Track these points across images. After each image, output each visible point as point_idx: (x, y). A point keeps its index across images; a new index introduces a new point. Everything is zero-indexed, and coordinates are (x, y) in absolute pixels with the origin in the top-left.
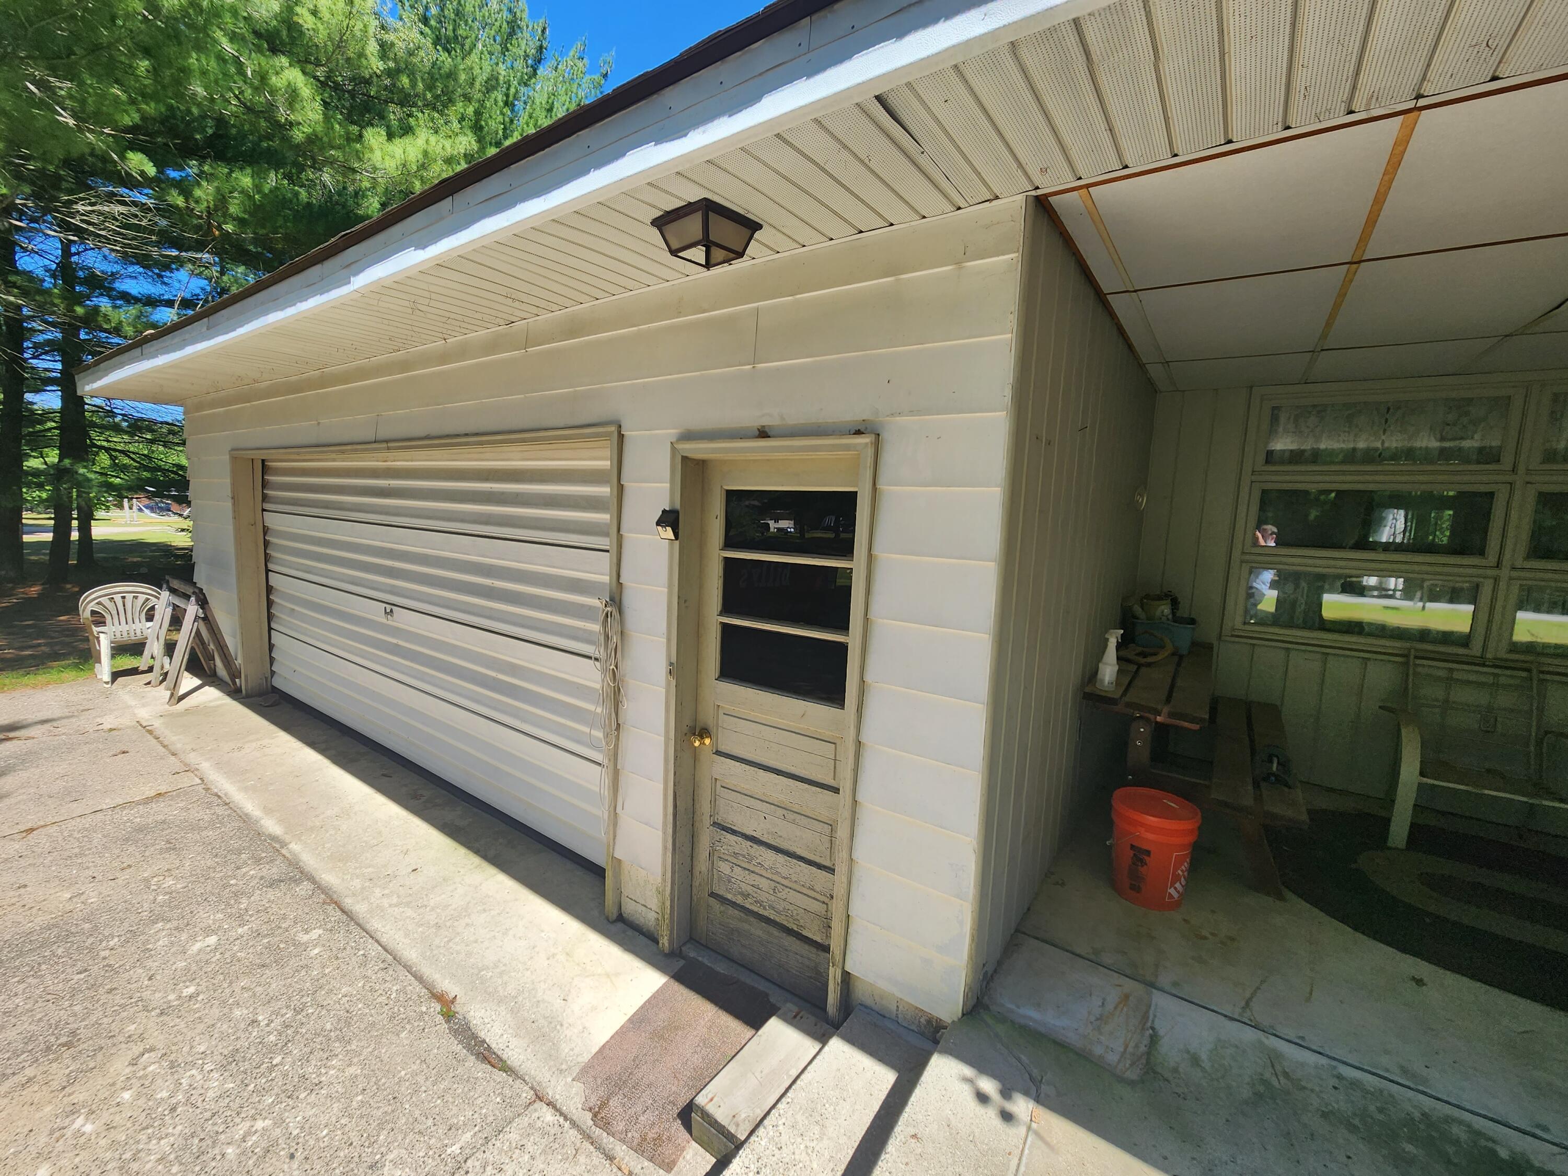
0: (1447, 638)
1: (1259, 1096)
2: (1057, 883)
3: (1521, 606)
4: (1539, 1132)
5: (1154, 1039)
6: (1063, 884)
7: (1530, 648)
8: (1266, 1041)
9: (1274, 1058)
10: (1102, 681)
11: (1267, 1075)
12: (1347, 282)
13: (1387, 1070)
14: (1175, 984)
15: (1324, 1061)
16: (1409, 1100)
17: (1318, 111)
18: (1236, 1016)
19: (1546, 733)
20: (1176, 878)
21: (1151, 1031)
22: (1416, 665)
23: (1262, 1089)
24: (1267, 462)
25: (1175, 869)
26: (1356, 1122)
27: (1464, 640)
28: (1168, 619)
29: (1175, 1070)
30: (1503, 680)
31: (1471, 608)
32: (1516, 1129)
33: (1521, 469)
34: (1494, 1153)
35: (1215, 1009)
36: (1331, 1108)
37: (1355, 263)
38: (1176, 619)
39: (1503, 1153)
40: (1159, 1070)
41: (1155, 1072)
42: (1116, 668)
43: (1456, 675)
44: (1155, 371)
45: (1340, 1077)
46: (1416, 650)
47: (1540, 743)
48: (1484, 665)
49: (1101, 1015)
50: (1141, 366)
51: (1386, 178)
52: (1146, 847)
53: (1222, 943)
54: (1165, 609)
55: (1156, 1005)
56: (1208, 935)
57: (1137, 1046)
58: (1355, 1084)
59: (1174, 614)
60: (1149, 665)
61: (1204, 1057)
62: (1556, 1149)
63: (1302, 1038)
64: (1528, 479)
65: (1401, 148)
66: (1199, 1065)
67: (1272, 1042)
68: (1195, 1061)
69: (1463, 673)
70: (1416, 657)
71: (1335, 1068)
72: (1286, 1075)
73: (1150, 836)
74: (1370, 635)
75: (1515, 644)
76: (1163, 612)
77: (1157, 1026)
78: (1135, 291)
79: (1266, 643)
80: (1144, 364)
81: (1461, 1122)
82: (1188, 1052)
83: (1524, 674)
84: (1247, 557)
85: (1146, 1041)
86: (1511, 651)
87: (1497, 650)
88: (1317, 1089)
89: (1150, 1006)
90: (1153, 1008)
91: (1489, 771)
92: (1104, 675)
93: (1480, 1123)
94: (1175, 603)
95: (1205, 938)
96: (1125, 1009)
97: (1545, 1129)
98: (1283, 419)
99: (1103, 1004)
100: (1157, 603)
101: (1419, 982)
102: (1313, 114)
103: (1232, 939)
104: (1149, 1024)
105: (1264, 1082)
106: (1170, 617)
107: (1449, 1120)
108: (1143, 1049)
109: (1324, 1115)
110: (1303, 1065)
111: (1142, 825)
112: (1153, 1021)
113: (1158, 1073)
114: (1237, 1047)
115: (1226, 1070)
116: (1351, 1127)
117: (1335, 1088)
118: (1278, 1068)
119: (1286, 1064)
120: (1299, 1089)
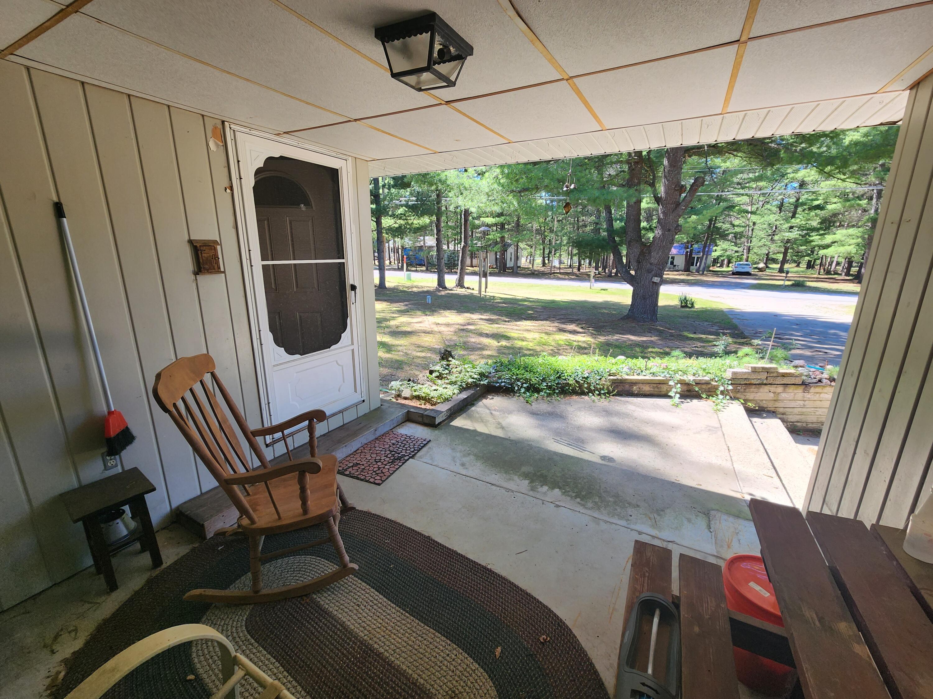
1: (663, 510)
5: (709, 527)
8: (658, 532)
9: (655, 525)
11: (658, 518)
13: (605, 525)
15: (632, 527)
16: (602, 515)
18: (670, 543)
21: (711, 531)
23: (662, 513)
26: (627, 505)
29: (697, 516)
34: (582, 501)
36: (635, 509)
39: (579, 500)
40: (704, 516)
41: (705, 514)
45: (627, 520)
49: (737, 535)
55: (712, 544)
57: (715, 523)
58: (621, 518)
61: (686, 523)
66: (688, 519)
67: (653, 533)
68: (689, 520)
71: (628, 524)
72: (650, 518)
77: (709, 533)
81: (586, 509)
82: (693, 523)
85: (712, 526)
88: (639, 515)
89: (715, 543)
96: (727, 540)
99: (738, 541)
104: (713, 534)
105: (659, 515)
107: (590, 509)
108: (712, 522)
109: (638, 506)
110: (643, 523)
112: (712, 535)
113: (703, 514)
114: (671, 530)
115: (676, 518)
116: (629, 504)
117: (631, 516)
118: (654, 521)
119: (650, 523)
120: (646, 514)
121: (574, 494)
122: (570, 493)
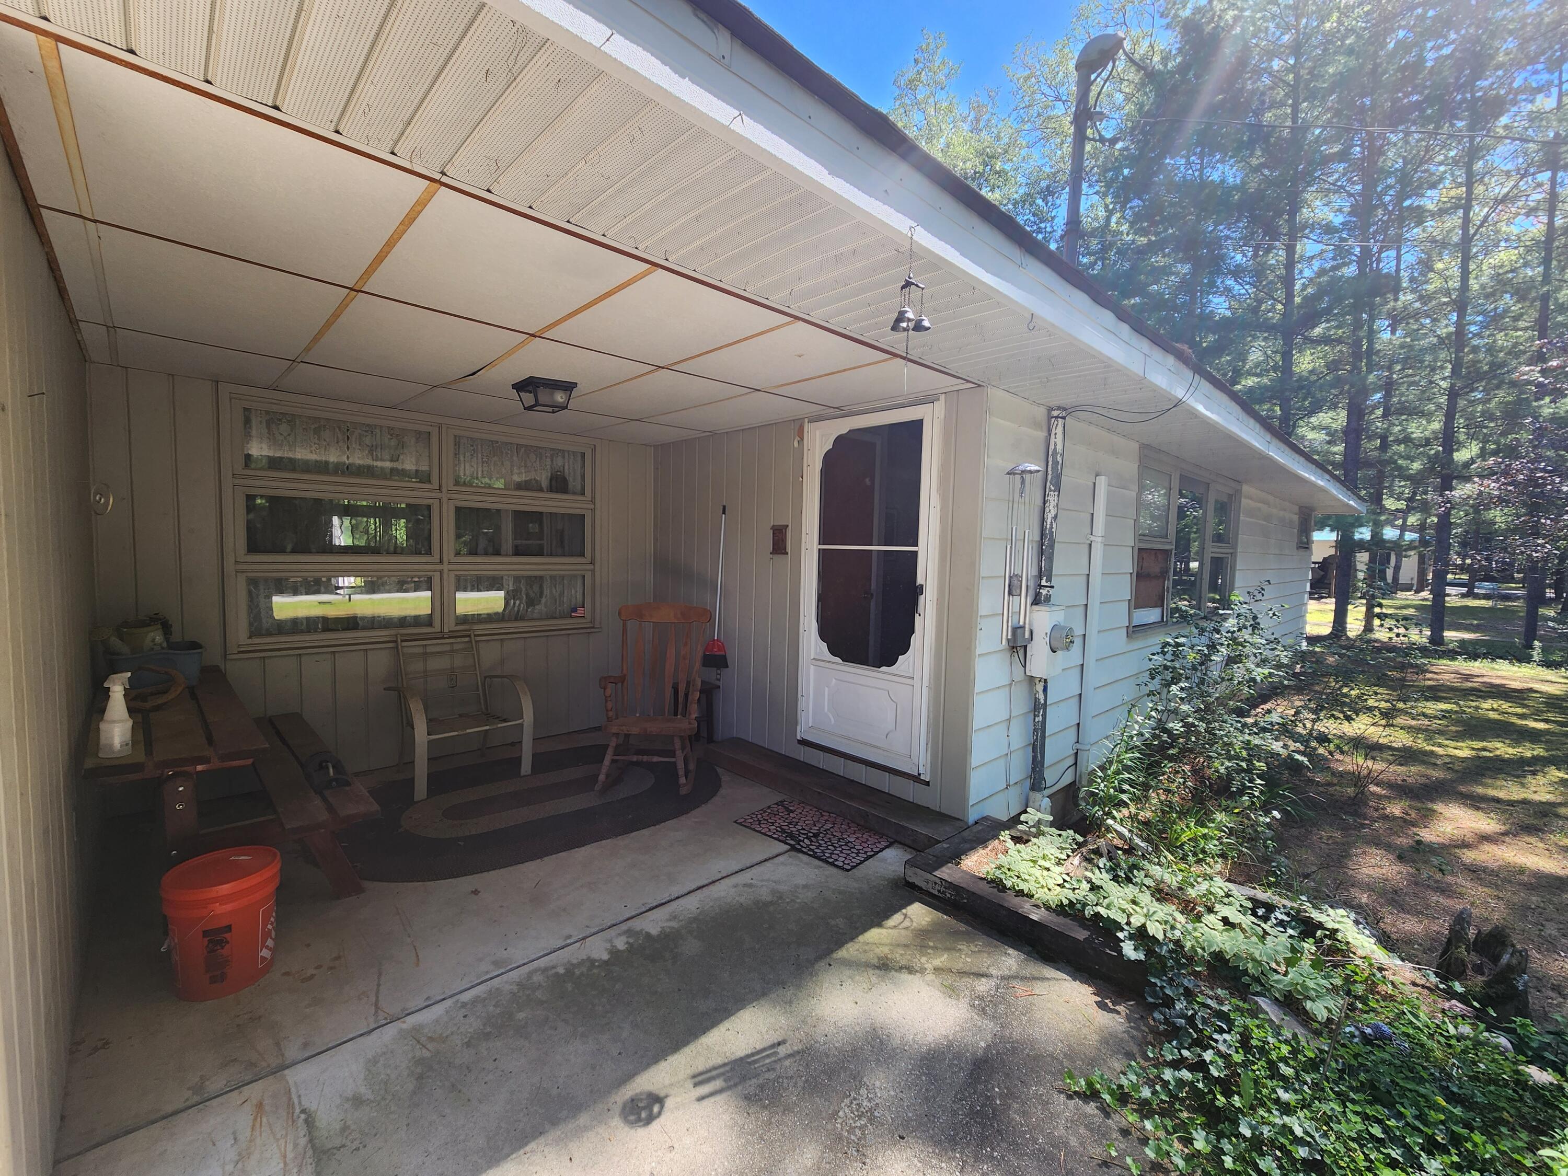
0: (417, 621)
1: (420, 1077)
2: (96, 1049)
3: (458, 590)
4: (569, 941)
5: (309, 1120)
6: (106, 1044)
7: (465, 620)
8: (404, 1026)
9: (416, 1035)
10: (111, 746)
11: (418, 1054)
12: (343, 305)
13: (487, 972)
14: (305, 1045)
15: (448, 1003)
16: (506, 982)
17: (370, 135)
18: (373, 1026)
19: (485, 678)
20: (267, 935)
21: (303, 1116)
22: (402, 647)
23: (419, 1070)
24: (247, 465)
25: (264, 926)
26: (488, 1029)
27: (428, 620)
28: (163, 648)
29: (344, 1129)
30: (456, 647)
31: (429, 593)
32: (559, 949)
33: (444, 489)
34: (557, 974)
35: (351, 1036)
36: (469, 1035)
37: (355, 290)
38: (172, 646)
39: (561, 970)
40: (328, 1145)
41: (324, 1152)
42: (130, 723)
43: (429, 650)
44: (92, 334)
45: (464, 1005)
46: (402, 635)
47: (483, 685)
48: (443, 638)
49: (240, 1154)
50: (73, 323)
51: (401, 227)
52: (225, 923)
53: (331, 968)
54: (156, 636)
55: (295, 1083)
56: (314, 972)
57: (296, 1146)
58: (476, 1001)
59: (167, 640)
60: (158, 708)
61: (363, 1090)
62: (578, 944)
63: (428, 998)
64: (449, 496)
65: (419, 208)
66: (362, 1103)
67: (411, 1021)
68: (357, 1101)
69: (434, 647)
70: (402, 641)
71: (457, 1001)
72: (431, 1039)
73: (228, 907)
74: (364, 628)
75: (457, 617)
76: (153, 640)
77: (306, 1103)
78: (95, 221)
79: (274, 653)
80: (77, 321)
81: (536, 971)
82: (348, 1100)
83: (467, 639)
84: (240, 567)
85: (303, 1131)
86: (457, 624)
87: (450, 625)
88: (455, 1029)
89: (290, 1092)
90: (293, 1090)
91: (460, 716)
92: (112, 738)
93: (542, 963)
94: (166, 627)
95: (312, 976)
96: (264, 1120)
97: (570, 937)
98: (254, 422)
99: (235, 1139)
100: (145, 629)
101: (476, 892)
102: (365, 135)
103: (338, 958)
104: (298, 1111)
105: (419, 1062)
106: (165, 645)
107: (530, 974)
108: (303, 1141)
109: (468, 1045)
110: (437, 1021)
111: (215, 900)
112: (300, 1103)
113: (329, 1150)
114: (384, 1053)
115: (386, 1083)
116: (487, 1036)
117: (465, 1016)
118: (423, 1039)
119: (426, 1031)
120: (444, 1042)
121: (577, 972)
122: (584, 969)
